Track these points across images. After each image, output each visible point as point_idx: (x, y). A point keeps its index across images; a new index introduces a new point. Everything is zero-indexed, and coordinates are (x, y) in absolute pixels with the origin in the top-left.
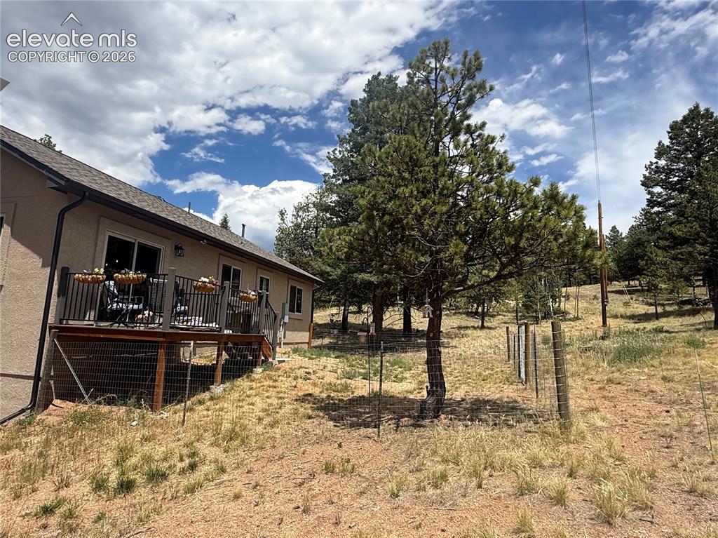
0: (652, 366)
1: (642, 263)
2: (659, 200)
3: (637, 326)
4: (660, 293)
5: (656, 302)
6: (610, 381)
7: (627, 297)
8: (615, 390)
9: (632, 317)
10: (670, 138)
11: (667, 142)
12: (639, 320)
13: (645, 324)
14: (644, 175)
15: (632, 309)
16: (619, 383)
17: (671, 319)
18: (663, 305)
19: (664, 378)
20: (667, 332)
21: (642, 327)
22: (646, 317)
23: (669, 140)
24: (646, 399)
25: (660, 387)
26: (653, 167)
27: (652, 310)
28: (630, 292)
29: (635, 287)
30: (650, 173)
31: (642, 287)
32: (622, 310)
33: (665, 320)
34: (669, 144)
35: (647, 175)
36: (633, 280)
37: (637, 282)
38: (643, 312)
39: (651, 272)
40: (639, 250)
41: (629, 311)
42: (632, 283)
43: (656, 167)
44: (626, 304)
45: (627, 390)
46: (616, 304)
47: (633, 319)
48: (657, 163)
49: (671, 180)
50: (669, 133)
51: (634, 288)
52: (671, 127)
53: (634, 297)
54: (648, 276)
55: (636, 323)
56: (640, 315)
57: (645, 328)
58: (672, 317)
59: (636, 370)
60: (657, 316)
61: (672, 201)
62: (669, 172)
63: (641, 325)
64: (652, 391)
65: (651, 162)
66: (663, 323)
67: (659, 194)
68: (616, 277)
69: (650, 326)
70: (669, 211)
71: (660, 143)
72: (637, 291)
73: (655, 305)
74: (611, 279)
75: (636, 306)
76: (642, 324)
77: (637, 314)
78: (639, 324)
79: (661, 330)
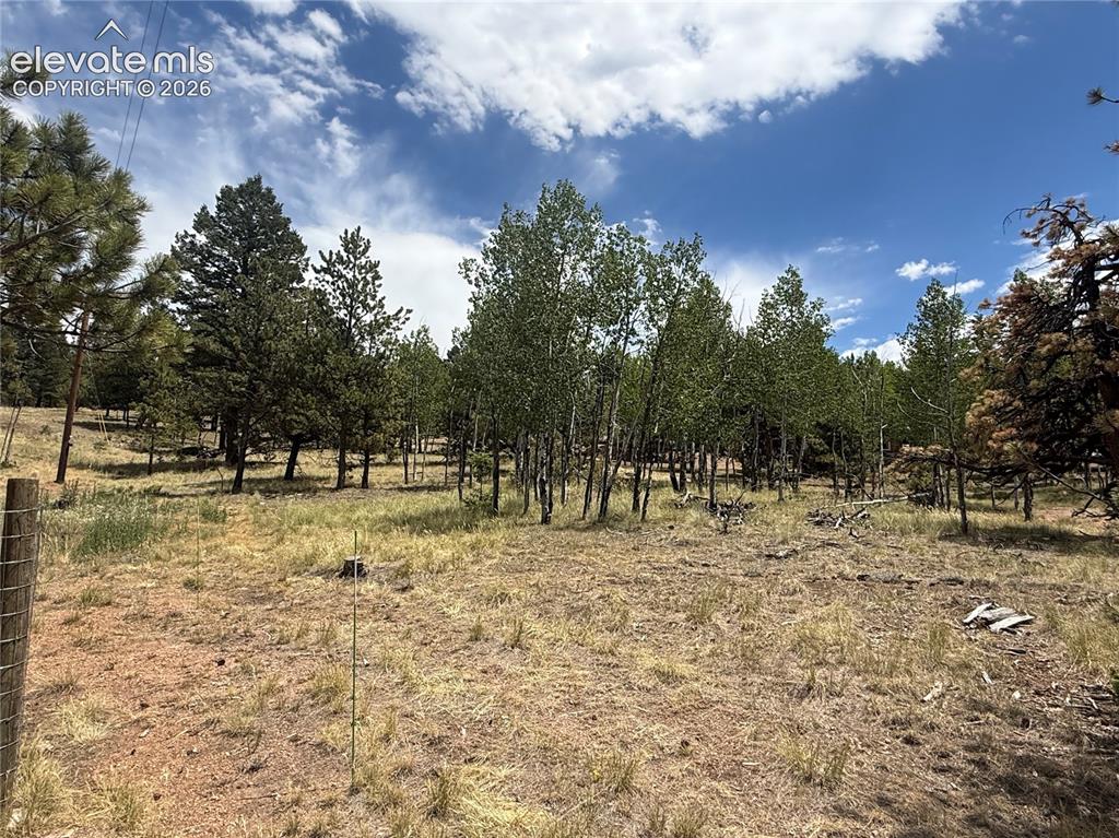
0: (158, 558)
1: (143, 383)
2: (187, 293)
3: (118, 484)
4: (161, 434)
5: (152, 448)
6: (87, 600)
7: (101, 436)
8: (102, 621)
9: (109, 468)
10: (218, 207)
11: (213, 211)
12: (120, 473)
13: (131, 482)
14: (173, 248)
15: (108, 456)
16: (109, 604)
17: (169, 475)
18: (160, 453)
19: (189, 584)
20: (164, 495)
21: (126, 487)
22: (132, 470)
23: (216, 209)
24: (168, 635)
25: (186, 604)
26: (187, 240)
27: (144, 458)
28: (110, 428)
29: (117, 420)
30: (181, 248)
31: (128, 421)
32: (91, 456)
33: (160, 475)
34: (214, 215)
35: (178, 249)
36: (115, 409)
37: (121, 413)
38: (126, 462)
39: (155, 399)
40: (135, 364)
41: (103, 458)
42: (112, 413)
43: (192, 242)
44: (99, 446)
45: (126, 618)
46: (84, 446)
47: (109, 472)
48: (194, 236)
49: (208, 269)
50: (218, 199)
51: (115, 422)
52: (222, 192)
53: (114, 435)
54: (149, 405)
55: (113, 478)
56: (122, 466)
57: (131, 488)
58: (172, 472)
59: (130, 567)
60: (150, 469)
61: (204, 300)
62: (207, 256)
63: (124, 483)
64: (174, 615)
65: (186, 232)
66: (157, 480)
67: (189, 284)
68: (89, 400)
69: (139, 484)
70: (197, 313)
71: (204, 208)
72: (119, 427)
73: (151, 452)
74: (81, 404)
75: (115, 450)
76: (125, 481)
77: (117, 464)
78: (120, 481)
79: (156, 493)
